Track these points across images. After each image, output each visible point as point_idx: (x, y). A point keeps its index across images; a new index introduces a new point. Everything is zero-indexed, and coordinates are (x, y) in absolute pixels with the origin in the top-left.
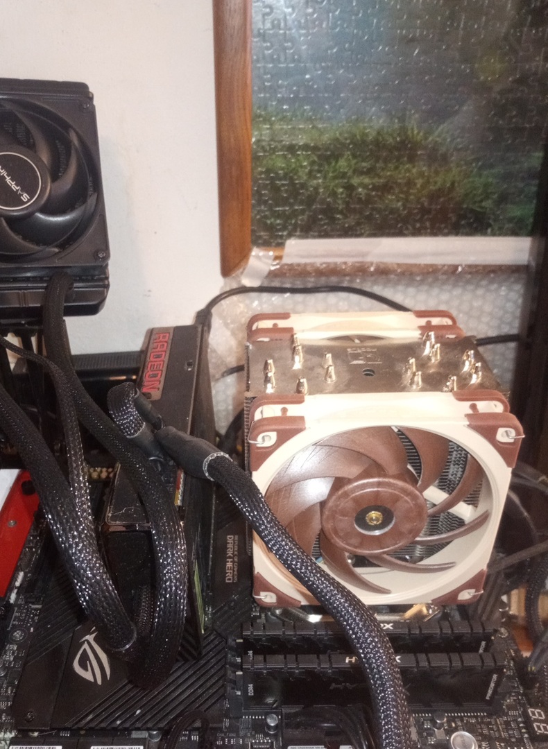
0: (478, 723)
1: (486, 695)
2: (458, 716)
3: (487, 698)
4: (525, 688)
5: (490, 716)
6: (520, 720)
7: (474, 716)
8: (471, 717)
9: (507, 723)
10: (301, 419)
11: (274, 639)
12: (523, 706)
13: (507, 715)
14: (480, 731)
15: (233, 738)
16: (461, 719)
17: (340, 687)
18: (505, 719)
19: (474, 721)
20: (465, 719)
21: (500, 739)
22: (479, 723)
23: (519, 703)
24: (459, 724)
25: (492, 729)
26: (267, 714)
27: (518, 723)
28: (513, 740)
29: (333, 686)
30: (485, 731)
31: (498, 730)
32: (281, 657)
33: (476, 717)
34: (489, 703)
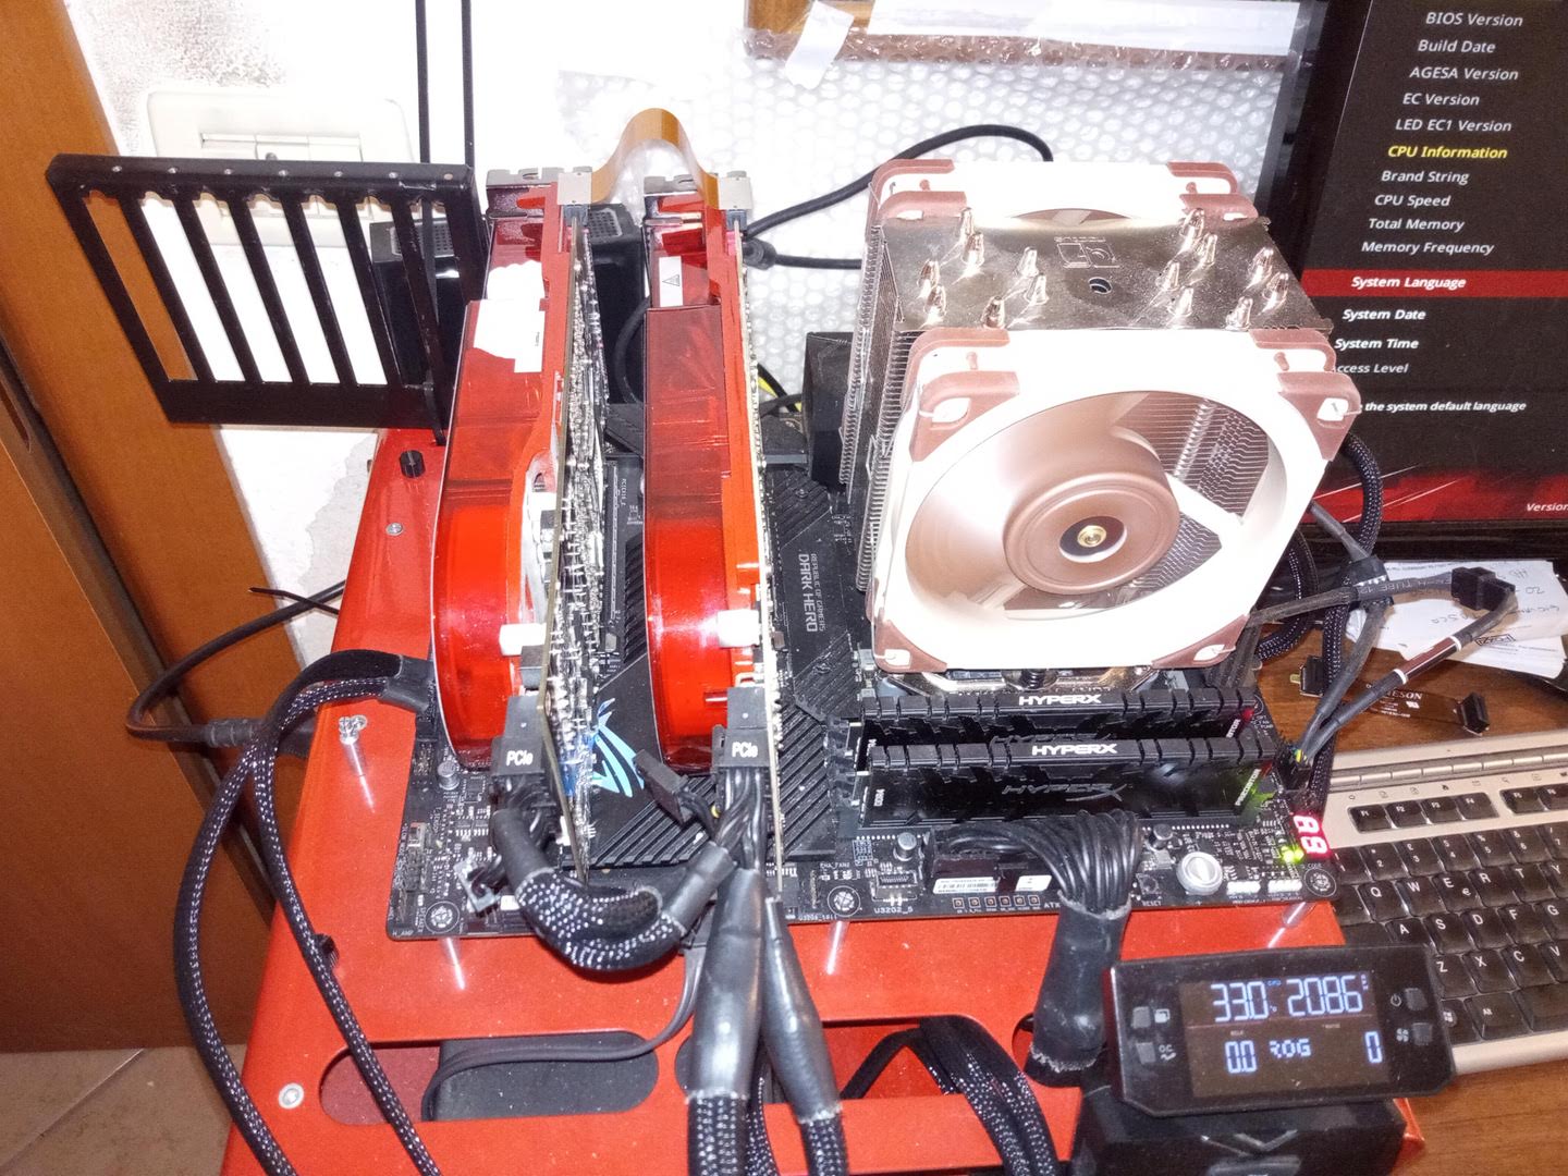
0: (1216, 839)
1: (1236, 799)
2: (1186, 830)
3: (1238, 803)
4: (1287, 787)
5: (1234, 828)
6: (1278, 833)
7: (1210, 830)
8: (1205, 831)
9: (1260, 838)
10: (1012, 375)
11: (915, 721)
12: (1282, 812)
13: (1259, 826)
14: (1220, 850)
15: (846, 869)
16: (1192, 834)
17: (1019, 790)
18: (1256, 832)
19: (1210, 836)
20: (1198, 834)
21: (1252, 863)
22: (1220, 840)
23: (1278, 809)
24: (1189, 841)
25: (1238, 847)
26: (898, 832)
27: (1277, 839)
28: (1270, 862)
29: (1009, 789)
30: (1230, 852)
31: (1248, 848)
32: (931, 748)
33: (1215, 831)
34: (1238, 811)
